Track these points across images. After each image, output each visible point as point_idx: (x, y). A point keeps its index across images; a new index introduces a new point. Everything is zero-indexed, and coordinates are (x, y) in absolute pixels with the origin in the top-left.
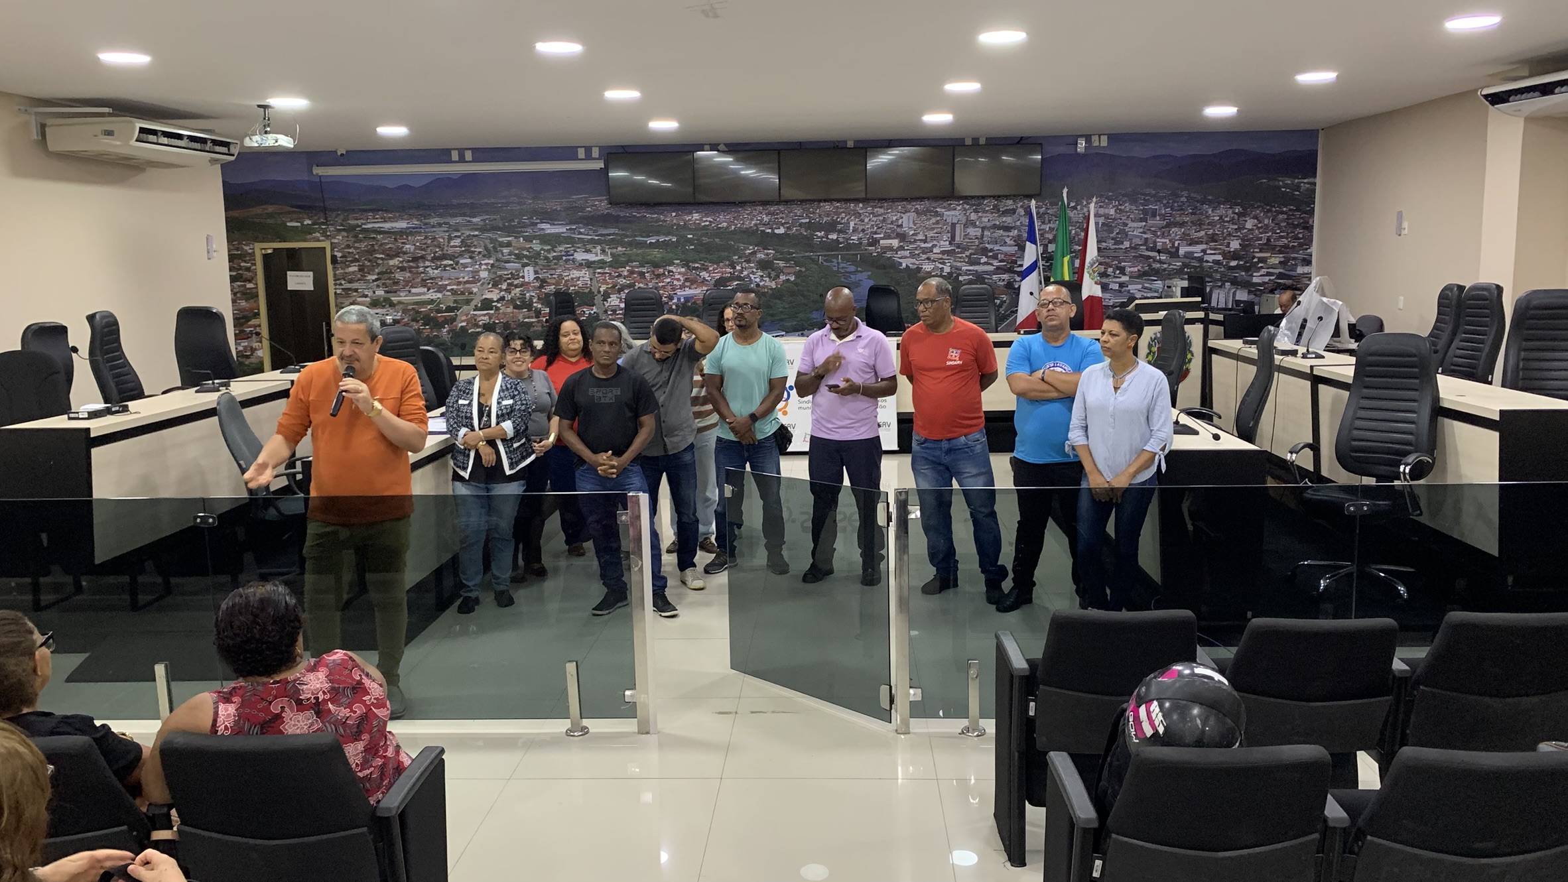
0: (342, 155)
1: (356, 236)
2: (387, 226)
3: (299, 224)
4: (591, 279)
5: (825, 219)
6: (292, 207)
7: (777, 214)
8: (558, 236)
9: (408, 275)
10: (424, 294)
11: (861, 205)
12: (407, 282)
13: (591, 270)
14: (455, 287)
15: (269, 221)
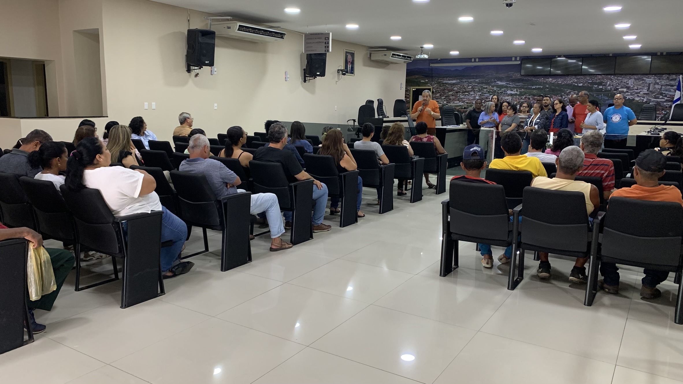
0: (439, 60)
1: (440, 85)
2: (450, 82)
3: (424, 81)
4: (512, 100)
5: (598, 81)
6: (423, 76)
7: (580, 79)
8: (503, 85)
9: (454, 97)
10: (458, 103)
11: (613, 76)
12: (453, 99)
13: (512, 97)
14: (468, 101)
15: (416, 80)
